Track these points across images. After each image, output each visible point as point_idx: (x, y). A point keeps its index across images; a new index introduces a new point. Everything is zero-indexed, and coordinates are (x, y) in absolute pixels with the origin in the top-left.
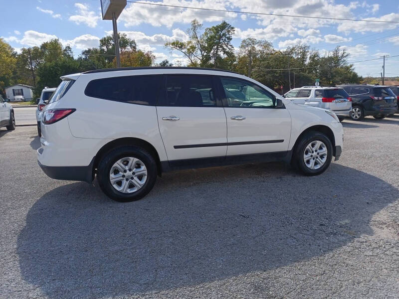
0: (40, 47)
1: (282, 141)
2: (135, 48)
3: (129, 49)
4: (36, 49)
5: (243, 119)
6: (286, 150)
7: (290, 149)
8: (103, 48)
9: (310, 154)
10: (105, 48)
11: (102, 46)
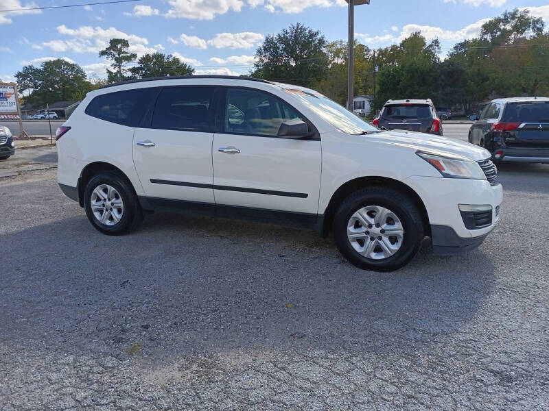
0: (399, 45)
1: (305, 196)
2: (540, 30)
3: (530, 34)
4: (394, 48)
5: (237, 152)
6: (315, 212)
7: (322, 212)
8: (485, 36)
9: (364, 229)
10: (488, 37)
11: (485, 33)
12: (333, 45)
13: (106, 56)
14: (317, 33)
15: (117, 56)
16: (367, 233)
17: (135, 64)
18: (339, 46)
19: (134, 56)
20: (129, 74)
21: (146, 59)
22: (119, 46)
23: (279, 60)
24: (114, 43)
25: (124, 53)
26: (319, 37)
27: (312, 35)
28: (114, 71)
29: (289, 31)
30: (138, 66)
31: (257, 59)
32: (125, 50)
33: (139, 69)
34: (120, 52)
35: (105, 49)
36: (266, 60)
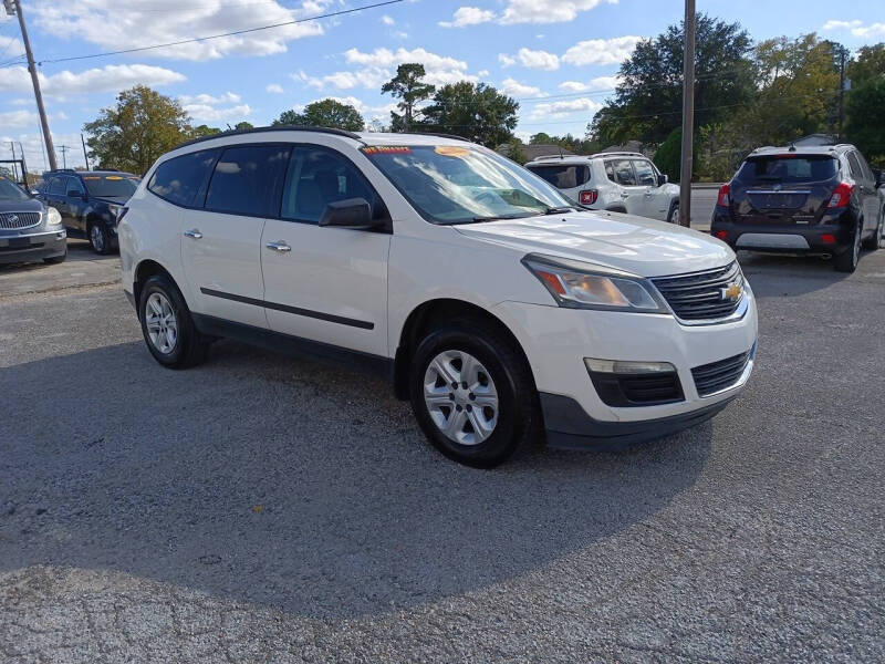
1: (370, 326)
7: (392, 354)
9: (447, 389)
12: (769, 45)
13: (392, 92)
14: (732, 28)
15: (407, 90)
16: (452, 397)
17: (430, 102)
18: (780, 47)
19: (432, 88)
20: (422, 117)
21: (446, 93)
22: (411, 74)
23: (660, 79)
24: (404, 70)
25: (418, 84)
26: (737, 33)
27: (723, 31)
28: (402, 114)
29: (680, 28)
30: (434, 104)
31: (622, 80)
32: (418, 80)
33: (436, 108)
34: (412, 83)
35: (390, 81)
36: (637, 81)
